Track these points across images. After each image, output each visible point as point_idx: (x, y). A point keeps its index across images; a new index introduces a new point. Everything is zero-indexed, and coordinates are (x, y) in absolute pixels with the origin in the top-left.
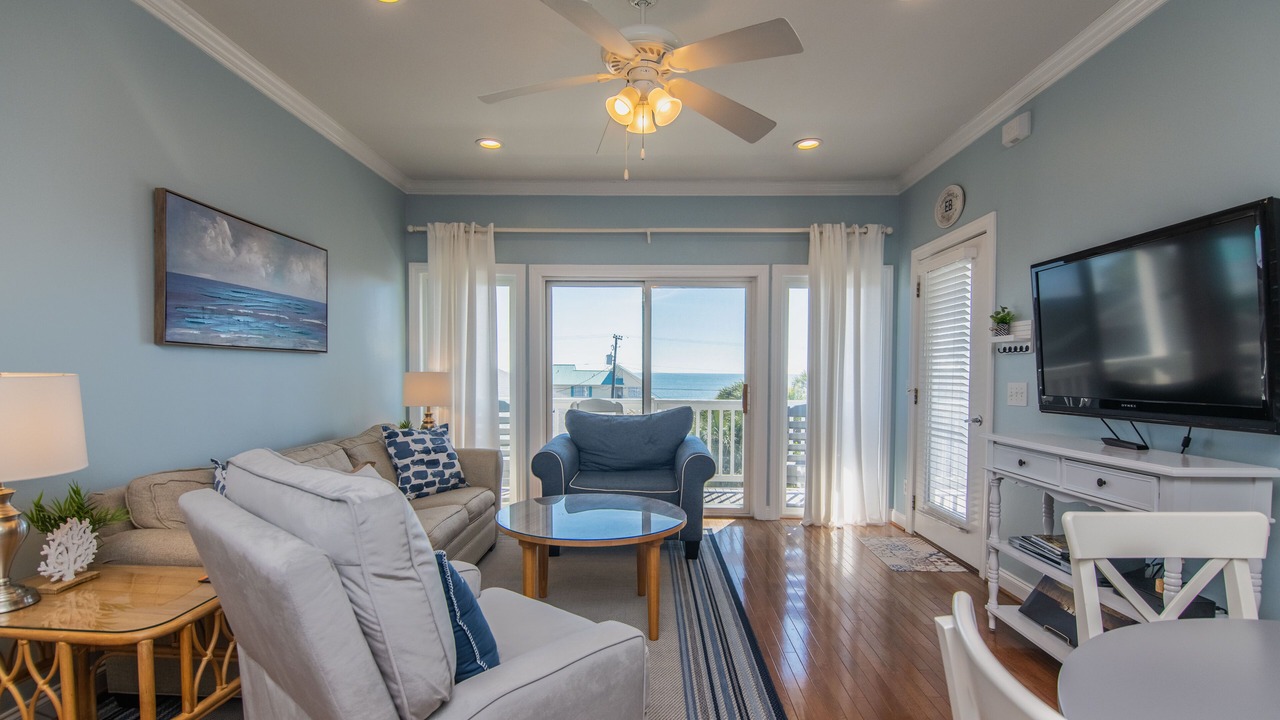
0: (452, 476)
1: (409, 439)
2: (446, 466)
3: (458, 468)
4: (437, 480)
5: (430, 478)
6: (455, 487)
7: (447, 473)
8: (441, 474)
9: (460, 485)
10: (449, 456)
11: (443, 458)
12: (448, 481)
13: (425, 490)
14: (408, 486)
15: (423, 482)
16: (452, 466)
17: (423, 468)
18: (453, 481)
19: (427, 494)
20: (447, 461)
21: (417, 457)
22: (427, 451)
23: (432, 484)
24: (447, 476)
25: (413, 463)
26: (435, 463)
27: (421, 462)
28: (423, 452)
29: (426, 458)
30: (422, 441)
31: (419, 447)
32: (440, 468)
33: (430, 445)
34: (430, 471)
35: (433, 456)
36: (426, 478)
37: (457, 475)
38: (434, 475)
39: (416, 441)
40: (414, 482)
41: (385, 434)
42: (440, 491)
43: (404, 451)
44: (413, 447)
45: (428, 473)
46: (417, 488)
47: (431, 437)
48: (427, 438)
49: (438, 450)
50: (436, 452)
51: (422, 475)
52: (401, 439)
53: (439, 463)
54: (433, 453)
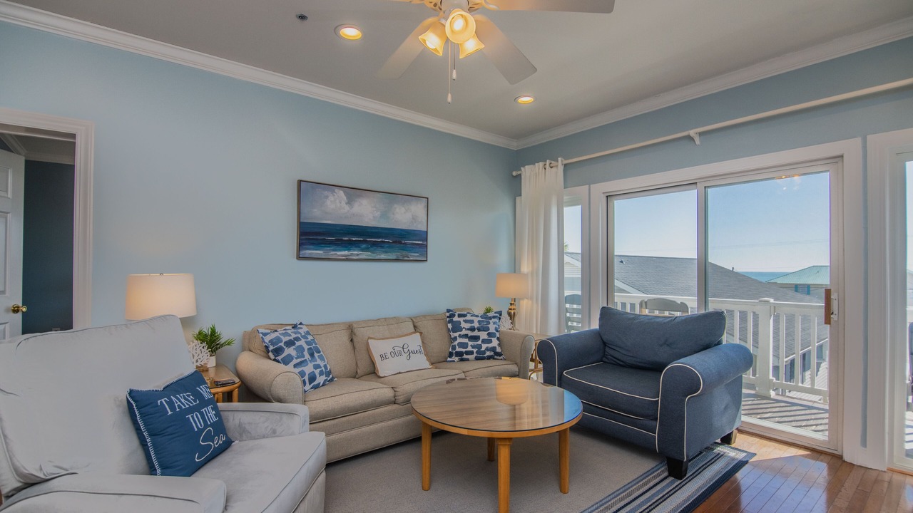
0: (487, 349)
1: (461, 319)
2: (484, 341)
3: (495, 343)
4: (475, 350)
5: (469, 349)
6: (489, 358)
7: (484, 347)
8: (480, 347)
9: (496, 357)
10: (489, 335)
11: (484, 335)
12: (484, 352)
13: (465, 356)
14: (454, 352)
15: (464, 350)
16: (490, 342)
17: (466, 340)
18: (488, 353)
19: (468, 360)
20: (486, 337)
21: (464, 332)
22: (472, 329)
23: (472, 353)
24: (483, 349)
25: (460, 336)
26: (477, 338)
27: (466, 336)
28: (468, 329)
29: (470, 333)
30: (472, 322)
31: (468, 326)
32: (479, 342)
33: (476, 325)
34: (470, 343)
35: (476, 333)
36: (466, 348)
37: (493, 349)
38: (473, 347)
39: (465, 321)
40: (458, 349)
41: (448, 314)
42: (477, 359)
43: (457, 327)
44: (463, 325)
45: (469, 345)
46: (459, 354)
47: (480, 319)
48: (476, 320)
49: (481, 329)
50: (479, 330)
51: (463, 345)
52: (456, 319)
53: (479, 339)
54: (476, 331)
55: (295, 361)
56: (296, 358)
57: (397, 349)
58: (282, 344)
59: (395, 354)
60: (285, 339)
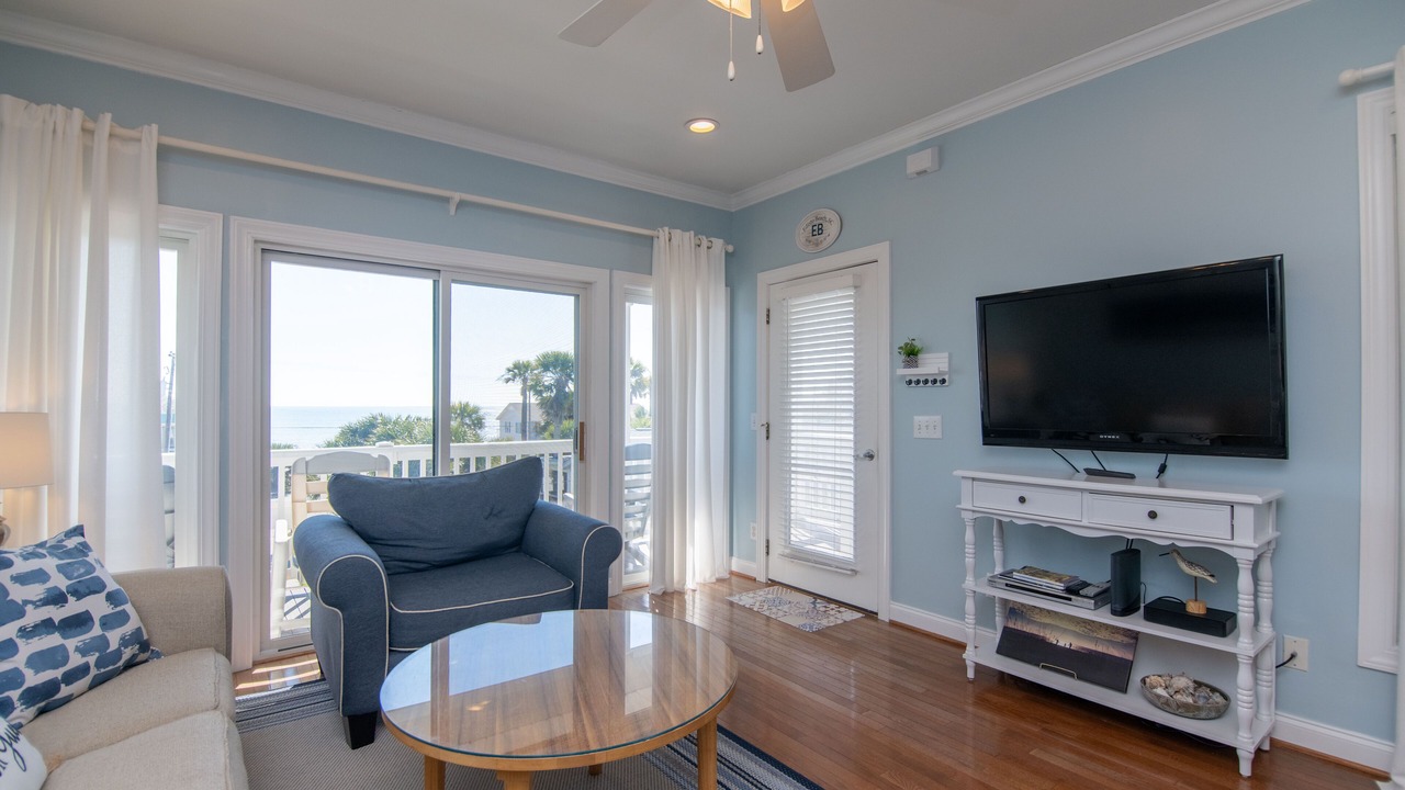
0: (125, 642)
1: (4, 576)
2: (107, 623)
3: (135, 621)
4: (91, 659)
5: (76, 660)
6: (134, 664)
7: (114, 637)
8: (100, 644)
9: (146, 657)
10: (113, 598)
11: (97, 606)
12: (118, 654)
13: (63, 691)
14: (15, 694)
15: (58, 673)
16: (123, 618)
17: (51, 640)
18: (127, 654)
19: (67, 699)
20: (107, 609)
21: (33, 616)
22: (57, 598)
23: (81, 671)
24: (114, 646)
25: (25, 633)
26: (80, 622)
27: (47, 626)
28: (47, 601)
29: (57, 614)
30: (40, 575)
31: (36, 591)
32: (96, 631)
33: (61, 582)
34: (71, 644)
35: (73, 607)
36: (64, 662)
37: (135, 637)
38: (83, 651)
39: (20, 581)
40: (33, 679)
42: (100, 681)
44: (19, 592)
45: (68, 649)
46: (40, 693)
48: (49, 566)
49: (82, 589)
50: (79, 595)
51: (47, 658)
53: (92, 619)
54: (71, 599)
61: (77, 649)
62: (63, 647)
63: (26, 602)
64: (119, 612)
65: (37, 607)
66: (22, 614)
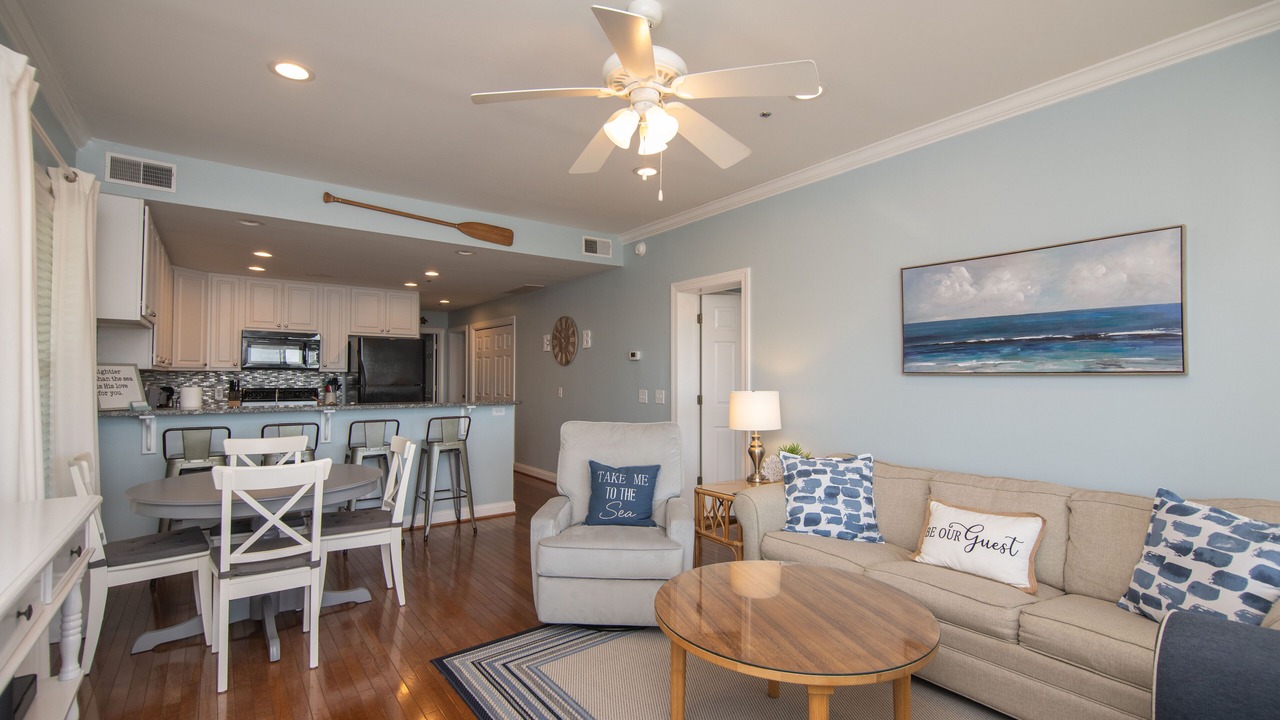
1: (1171, 518)
2: (1196, 588)
4: (1165, 602)
5: (1153, 592)
7: (1191, 600)
8: (1181, 597)
10: (1221, 578)
11: (1202, 573)
15: (1140, 591)
16: (1212, 595)
17: (1152, 569)
21: (1160, 550)
22: (1182, 549)
24: (1185, 606)
25: (1150, 557)
26: (1181, 573)
27: (1159, 560)
29: (1171, 557)
30: (1195, 531)
31: (1177, 537)
32: (1183, 586)
33: (1198, 542)
34: (1159, 580)
35: (1186, 561)
36: (1147, 586)
38: (1162, 590)
39: (1177, 526)
41: (1157, 501)
43: (1152, 539)
44: (1167, 533)
45: (1156, 582)
46: (1133, 596)
47: (1225, 530)
48: (1211, 528)
49: (1207, 556)
50: (1199, 556)
51: (1144, 579)
52: (1162, 514)
53: (1188, 577)
54: (1191, 555)
55: (797, 494)
56: (800, 491)
57: (956, 527)
58: (794, 472)
59: (947, 534)
60: (801, 467)
61: (1159, 586)
62: (1152, 578)
63: (1165, 540)
64: (1212, 589)
65: (1167, 546)
66: (1156, 544)
